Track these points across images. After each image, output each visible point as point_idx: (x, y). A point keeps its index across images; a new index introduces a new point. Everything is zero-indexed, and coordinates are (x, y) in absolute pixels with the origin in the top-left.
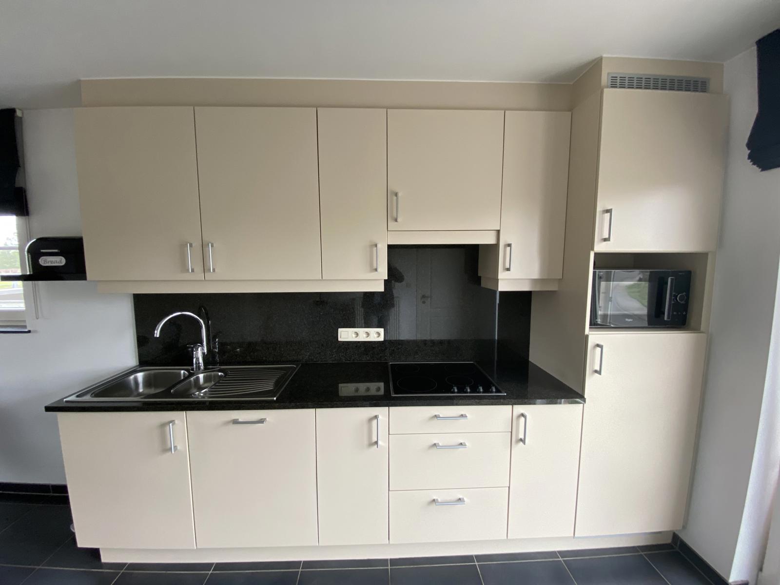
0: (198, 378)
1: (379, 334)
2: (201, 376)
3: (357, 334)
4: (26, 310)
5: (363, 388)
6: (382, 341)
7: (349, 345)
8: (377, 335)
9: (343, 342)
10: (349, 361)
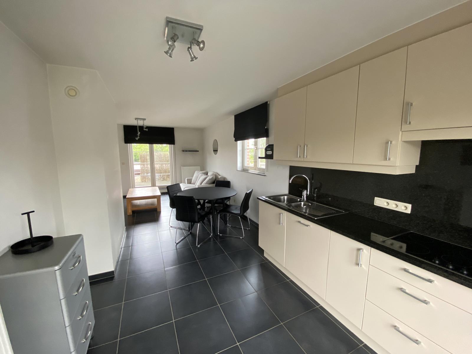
0: (301, 204)
1: (406, 208)
2: (302, 203)
3: (388, 203)
4: (265, 169)
5: (389, 242)
6: (409, 214)
7: (381, 210)
8: (405, 208)
9: (378, 206)
10: (380, 220)
